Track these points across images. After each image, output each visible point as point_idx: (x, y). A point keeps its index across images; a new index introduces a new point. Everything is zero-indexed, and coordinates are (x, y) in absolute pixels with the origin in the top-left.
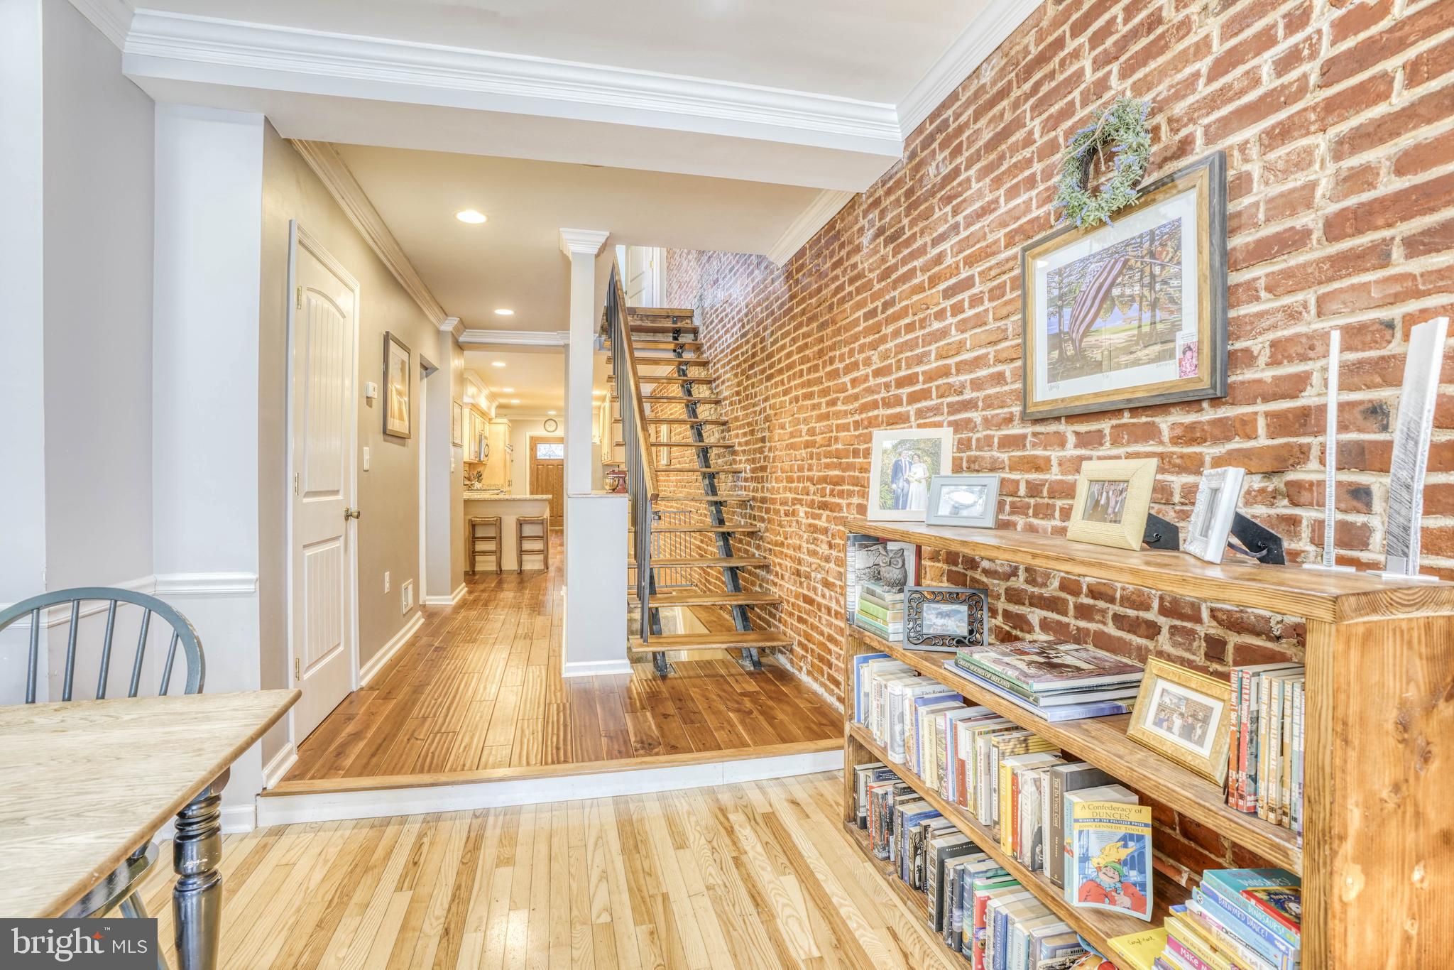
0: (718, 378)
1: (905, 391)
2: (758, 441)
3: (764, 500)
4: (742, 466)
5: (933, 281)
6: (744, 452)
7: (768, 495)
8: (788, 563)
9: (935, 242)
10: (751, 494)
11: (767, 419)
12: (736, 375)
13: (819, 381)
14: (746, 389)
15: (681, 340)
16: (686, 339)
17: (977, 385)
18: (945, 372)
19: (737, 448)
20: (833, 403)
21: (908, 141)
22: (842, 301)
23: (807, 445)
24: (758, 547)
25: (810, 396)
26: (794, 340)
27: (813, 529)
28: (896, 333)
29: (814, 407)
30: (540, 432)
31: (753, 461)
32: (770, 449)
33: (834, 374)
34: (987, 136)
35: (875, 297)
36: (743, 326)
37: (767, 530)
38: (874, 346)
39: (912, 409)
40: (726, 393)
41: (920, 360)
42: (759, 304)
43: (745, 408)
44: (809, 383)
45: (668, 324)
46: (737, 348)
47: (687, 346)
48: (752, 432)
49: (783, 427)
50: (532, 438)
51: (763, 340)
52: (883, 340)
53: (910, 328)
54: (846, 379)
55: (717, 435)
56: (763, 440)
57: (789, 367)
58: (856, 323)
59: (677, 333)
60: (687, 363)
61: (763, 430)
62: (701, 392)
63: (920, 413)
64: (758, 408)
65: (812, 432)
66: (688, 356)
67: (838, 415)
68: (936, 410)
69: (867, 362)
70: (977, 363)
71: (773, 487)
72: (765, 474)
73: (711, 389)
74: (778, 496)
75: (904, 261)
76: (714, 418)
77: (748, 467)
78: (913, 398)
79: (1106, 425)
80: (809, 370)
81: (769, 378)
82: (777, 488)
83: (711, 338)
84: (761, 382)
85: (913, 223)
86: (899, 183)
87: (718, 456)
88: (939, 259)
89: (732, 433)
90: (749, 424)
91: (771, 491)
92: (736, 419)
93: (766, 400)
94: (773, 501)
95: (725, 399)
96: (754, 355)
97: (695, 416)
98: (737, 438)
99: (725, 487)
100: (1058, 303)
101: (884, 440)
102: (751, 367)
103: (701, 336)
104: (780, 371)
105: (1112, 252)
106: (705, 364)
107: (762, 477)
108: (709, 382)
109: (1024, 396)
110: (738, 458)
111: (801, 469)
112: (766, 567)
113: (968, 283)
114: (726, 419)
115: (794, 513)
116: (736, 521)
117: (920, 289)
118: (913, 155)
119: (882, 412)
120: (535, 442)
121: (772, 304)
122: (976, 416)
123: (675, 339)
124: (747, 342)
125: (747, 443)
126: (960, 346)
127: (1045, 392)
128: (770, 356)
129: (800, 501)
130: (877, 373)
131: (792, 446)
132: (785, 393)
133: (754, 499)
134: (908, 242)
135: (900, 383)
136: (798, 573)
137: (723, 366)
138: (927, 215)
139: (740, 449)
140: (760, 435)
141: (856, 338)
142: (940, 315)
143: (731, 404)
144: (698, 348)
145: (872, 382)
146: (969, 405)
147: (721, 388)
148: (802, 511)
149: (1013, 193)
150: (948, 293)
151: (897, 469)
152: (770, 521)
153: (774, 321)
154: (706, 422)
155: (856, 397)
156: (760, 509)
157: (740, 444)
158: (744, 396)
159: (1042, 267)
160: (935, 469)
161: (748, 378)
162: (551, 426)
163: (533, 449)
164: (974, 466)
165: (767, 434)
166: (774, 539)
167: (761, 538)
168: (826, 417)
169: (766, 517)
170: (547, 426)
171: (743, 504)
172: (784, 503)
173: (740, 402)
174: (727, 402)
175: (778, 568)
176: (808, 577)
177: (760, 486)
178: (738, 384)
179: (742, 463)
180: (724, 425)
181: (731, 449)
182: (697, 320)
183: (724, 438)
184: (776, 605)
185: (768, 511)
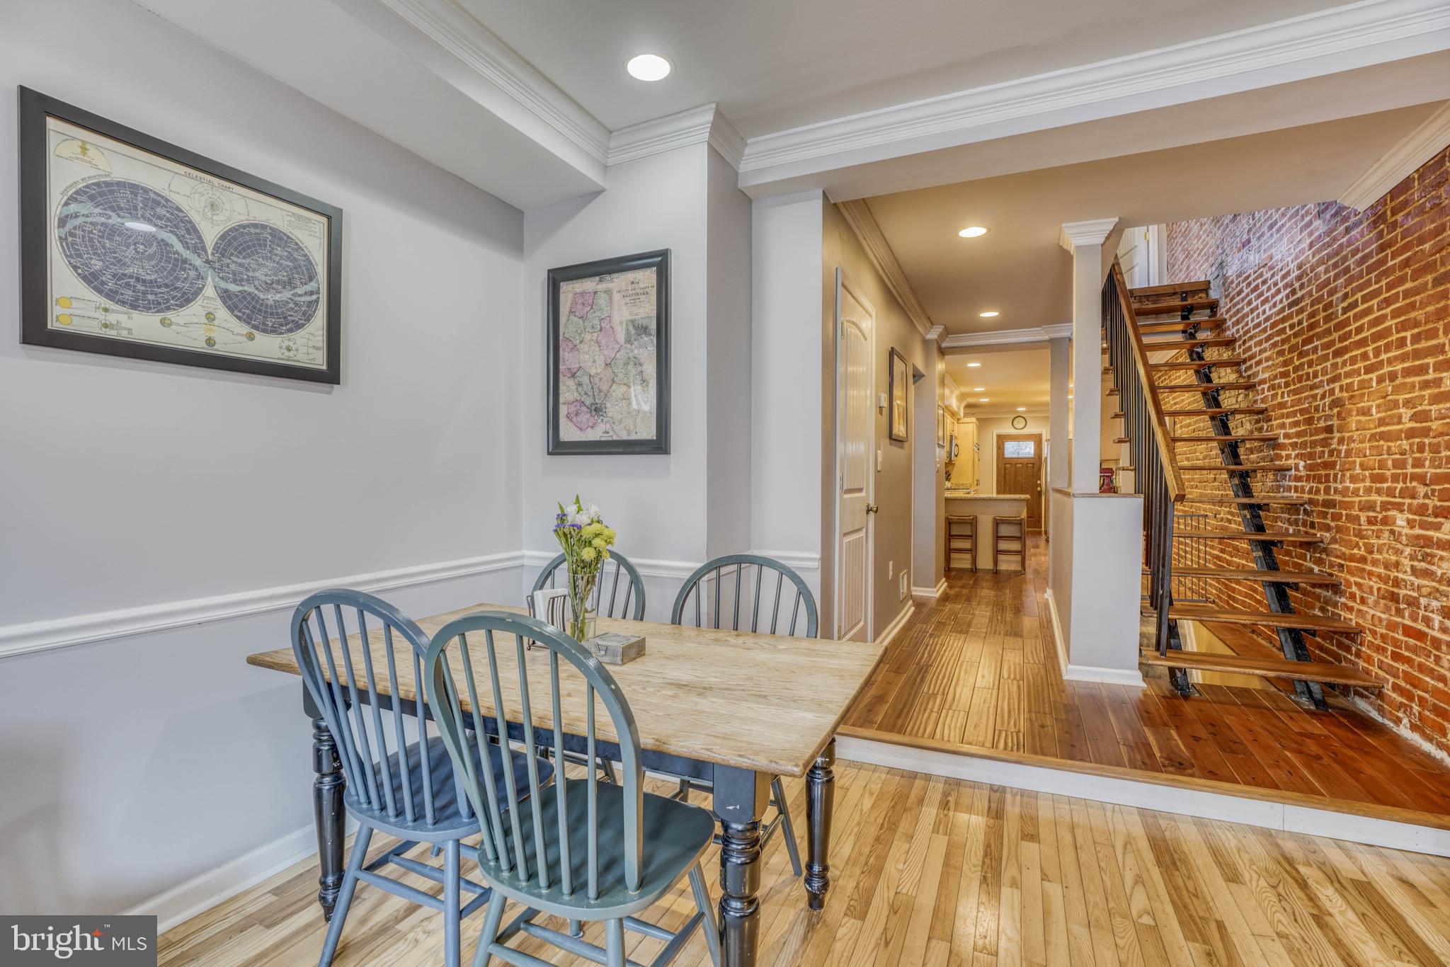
0: (1251, 358)
2: (1318, 431)
3: (1329, 504)
4: (1291, 462)
6: (1294, 446)
7: (1338, 498)
8: (1376, 584)
10: (1306, 496)
11: (1337, 403)
12: (1281, 353)
14: (1296, 369)
15: (1193, 319)
16: (1201, 316)
19: (1282, 440)
24: (1319, 562)
26: (1387, 302)
30: (1007, 429)
31: (1311, 456)
32: (1341, 441)
36: (1294, 292)
37: (1334, 540)
40: (1262, 376)
42: (1322, 262)
43: (1295, 392)
45: (1177, 302)
46: (1283, 320)
47: (1202, 325)
49: (1366, 412)
50: (999, 437)
51: (1330, 305)
55: (1248, 426)
56: (1329, 429)
57: (1379, 336)
59: (1187, 312)
60: (1204, 345)
61: (1328, 417)
62: (1225, 376)
64: (1319, 391)
66: (1203, 336)
71: (1348, 488)
72: (1332, 472)
73: (1239, 372)
74: (1357, 499)
76: (1243, 405)
77: (1302, 464)
81: (1338, 353)
82: (1353, 487)
83: (1238, 311)
84: (1325, 358)
87: (1251, 451)
89: (1275, 423)
90: (1302, 411)
91: (1345, 492)
92: (1282, 405)
93: (1336, 379)
94: (1349, 506)
95: (1262, 382)
96: (1312, 326)
97: (1218, 405)
98: (1283, 428)
99: (1261, 488)
102: (1309, 341)
103: (1222, 311)
104: (1363, 343)
106: (1229, 343)
107: (1327, 476)
108: (1238, 364)
110: (1284, 453)
112: (1335, 588)
114: (1264, 406)
115: (1385, 521)
116: (1280, 526)
120: (1002, 440)
121: (1345, 259)
123: (1184, 318)
124: (1301, 311)
125: (1298, 435)
128: (1346, 323)
132: (1370, 370)
133: (1311, 502)
137: (1259, 343)
139: (1287, 441)
140: (1322, 424)
143: (1272, 387)
144: (1219, 326)
147: (1254, 370)
152: (1339, 529)
153: (1348, 282)
154: (1234, 412)
156: (1325, 515)
157: (1287, 436)
158: (1293, 376)
161: (1301, 355)
162: (1019, 423)
163: (1000, 448)
165: (1335, 422)
166: (1347, 552)
167: (1325, 550)
169: (1333, 524)
170: (1015, 422)
171: (1292, 508)
173: (1287, 385)
174: (1266, 386)
175: (1354, 589)
177: (1322, 487)
178: (1285, 364)
179: (1291, 458)
180: (1261, 414)
181: (1272, 442)
182: (1214, 294)
183: (1260, 430)
184: (1352, 635)
185: (1336, 517)
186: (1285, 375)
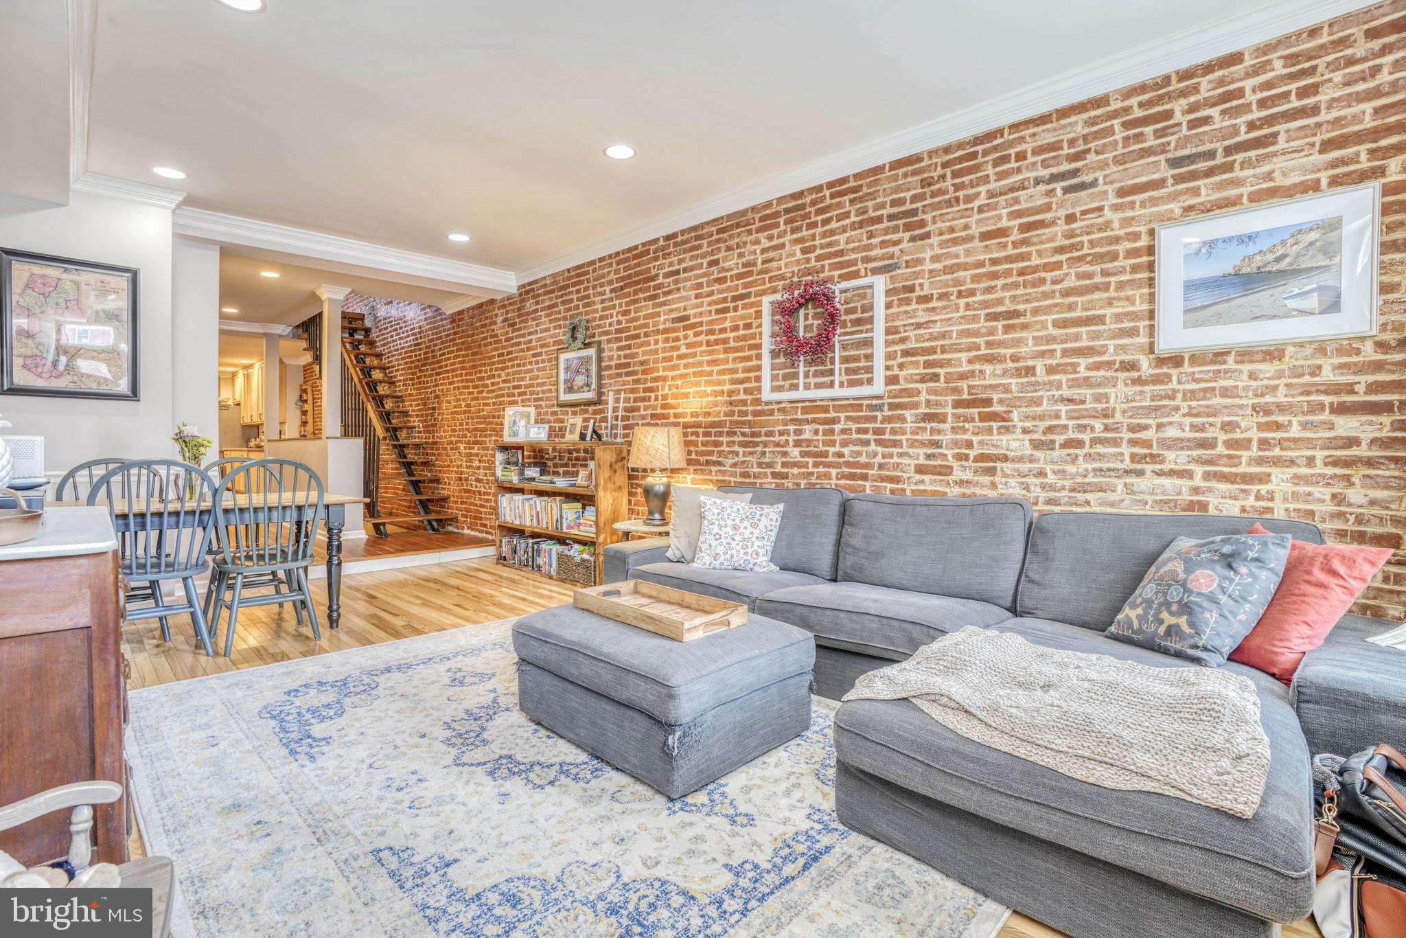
0: (394, 367)
1: (517, 391)
2: (428, 409)
3: (435, 443)
4: (416, 424)
5: (529, 349)
6: (417, 416)
7: (438, 440)
8: (454, 475)
9: (530, 334)
10: (424, 441)
11: (437, 397)
12: (410, 368)
13: (473, 380)
14: (418, 378)
16: (360, 335)
17: (543, 392)
18: (532, 386)
19: (410, 413)
20: (481, 392)
21: (519, 287)
22: (486, 345)
23: (465, 412)
24: (431, 471)
25: (468, 387)
26: (456, 357)
27: (470, 455)
28: (513, 366)
29: (469, 393)
31: (426, 421)
32: (439, 414)
33: (482, 379)
34: (548, 303)
35: (503, 348)
36: (416, 339)
37: (437, 460)
38: (503, 369)
39: (519, 399)
40: (399, 378)
41: (523, 379)
42: (430, 329)
43: (417, 389)
44: (467, 381)
48: (425, 404)
49: (449, 402)
51: (433, 351)
52: (507, 367)
53: (519, 365)
54: (489, 382)
55: (393, 404)
56: (434, 409)
57: (453, 370)
58: (494, 357)
61: (434, 403)
62: (377, 375)
63: (523, 401)
64: (429, 390)
65: (468, 406)
67: (484, 398)
68: (529, 400)
69: (499, 376)
70: (543, 384)
71: (442, 436)
73: (385, 373)
75: (517, 337)
76: (389, 393)
77: (421, 424)
78: (520, 394)
79: (578, 409)
80: (466, 374)
81: (438, 374)
82: (444, 435)
84: (431, 375)
85: (521, 322)
86: (514, 303)
87: (396, 418)
88: (530, 341)
89: (406, 403)
90: (421, 399)
91: (440, 438)
92: (411, 395)
93: (436, 386)
94: (442, 443)
95: (400, 381)
96: (426, 359)
98: (411, 406)
99: (403, 437)
100: (567, 369)
101: (509, 411)
102: (424, 365)
103: (373, 335)
104: (447, 372)
105: (579, 358)
106: (380, 355)
109: (557, 397)
110: (412, 419)
111: (461, 424)
112: (437, 481)
113: (540, 354)
115: (457, 448)
116: (415, 456)
117: (523, 351)
118: (521, 295)
119: (506, 399)
121: (439, 332)
122: (543, 403)
123: (351, 334)
124: (420, 350)
125: (419, 410)
126: (538, 377)
127: (564, 397)
128: (440, 361)
129: (461, 442)
130: (504, 381)
131: (457, 413)
132: (450, 384)
134: (520, 329)
135: (515, 387)
136: (460, 479)
137: (397, 360)
138: (526, 321)
139: (413, 413)
140: (431, 406)
141: (494, 364)
142: (530, 363)
143: (405, 385)
144: (372, 343)
145: (501, 385)
146: (540, 399)
147: (395, 374)
148: (462, 447)
149: (555, 327)
150: (534, 355)
151: (515, 423)
152: (439, 454)
153: (441, 343)
154: (387, 396)
155: (493, 391)
157: (413, 411)
158: (416, 381)
159: (563, 357)
160: (528, 422)
161: (421, 371)
164: (542, 421)
165: (437, 405)
166: (442, 464)
168: (477, 399)
171: (417, 446)
172: (451, 443)
173: (413, 384)
174: (401, 384)
175: (446, 480)
176: (467, 479)
178: (413, 374)
179: (415, 422)
180: (400, 399)
181: (406, 414)
182: (369, 324)
183: (400, 407)
184: (445, 499)
185: (438, 449)
186: (412, 379)
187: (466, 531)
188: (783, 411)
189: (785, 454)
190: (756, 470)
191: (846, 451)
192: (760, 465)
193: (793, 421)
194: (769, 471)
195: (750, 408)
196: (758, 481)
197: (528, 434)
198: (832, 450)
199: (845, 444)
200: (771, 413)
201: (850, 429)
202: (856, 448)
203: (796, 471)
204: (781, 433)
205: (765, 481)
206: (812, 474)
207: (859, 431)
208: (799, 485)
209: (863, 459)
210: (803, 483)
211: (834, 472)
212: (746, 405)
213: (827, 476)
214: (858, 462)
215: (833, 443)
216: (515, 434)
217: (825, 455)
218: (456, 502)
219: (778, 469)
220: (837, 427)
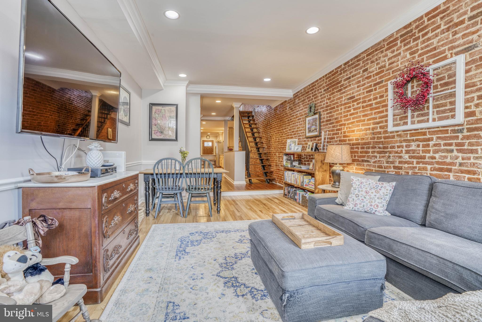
0: (259, 127)
1: (293, 133)
2: (268, 141)
3: (270, 153)
5: (297, 117)
6: (265, 143)
8: (275, 164)
9: (297, 112)
10: (267, 152)
11: (270, 137)
12: (263, 127)
13: (280, 130)
14: (266, 130)
15: (250, 118)
17: (301, 133)
18: (298, 131)
20: (282, 134)
21: (294, 95)
22: (284, 117)
23: (278, 142)
24: (269, 162)
25: (279, 133)
26: (276, 122)
27: (279, 157)
28: (292, 124)
29: (279, 135)
30: (205, 139)
31: (267, 145)
32: (271, 143)
33: (283, 130)
34: (302, 99)
35: (289, 118)
36: (265, 117)
37: (270, 158)
38: (289, 125)
39: (294, 136)
41: (295, 129)
42: (269, 114)
43: (265, 134)
44: (278, 131)
45: (247, 115)
47: (251, 120)
48: (267, 139)
49: (273, 138)
50: (203, 141)
51: (269, 121)
52: (290, 125)
53: (294, 124)
54: (285, 131)
55: (259, 140)
56: (270, 141)
57: (275, 127)
58: (286, 121)
61: (269, 139)
62: (255, 130)
63: (295, 137)
64: (268, 135)
65: (279, 139)
67: (283, 136)
68: (297, 136)
69: (288, 128)
70: (301, 130)
72: (270, 148)
73: (257, 130)
75: (293, 113)
76: (258, 136)
78: (294, 134)
79: (313, 139)
80: (278, 128)
81: (271, 129)
82: (273, 150)
83: (257, 118)
84: (269, 129)
85: (294, 108)
86: (292, 101)
87: (259, 144)
88: (297, 114)
90: (266, 138)
91: (271, 151)
92: (264, 136)
93: (270, 133)
94: (272, 153)
95: (261, 132)
96: (267, 124)
97: (254, 136)
98: (264, 140)
99: (261, 150)
100: (309, 124)
101: (289, 141)
102: (267, 126)
103: (254, 118)
104: (273, 128)
105: (313, 119)
106: (256, 124)
108: (257, 128)
109: (305, 135)
111: (277, 146)
112: (270, 166)
113: (300, 119)
114: (261, 136)
115: (276, 154)
116: (264, 157)
117: (295, 118)
118: (294, 98)
119: (290, 136)
121: (271, 114)
122: (301, 137)
123: (248, 118)
124: (266, 121)
125: (266, 142)
126: (299, 128)
127: (308, 135)
128: (271, 125)
129: (277, 152)
130: (289, 130)
131: (275, 142)
132: (274, 132)
134: (294, 110)
135: (293, 132)
136: (276, 165)
137: (260, 125)
138: (296, 107)
141: (286, 124)
142: (297, 123)
143: (262, 133)
144: (254, 120)
145: (288, 131)
146: (300, 136)
148: (277, 154)
149: (305, 108)
150: (298, 120)
151: (290, 145)
152: (271, 156)
153: (272, 118)
154: (257, 137)
155: (286, 134)
157: (264, 142)
158: (265, 132)
159: (307, 119)
160: (295, 145)
161: (266, 128)
163: (203, 143)
164: (301, 144)
166: (272, 160)
167: (269, 160)
168: (281, 137)
170: (207, 137)
171: (265, 154)
172: (274, 153)
175: (273, 165)
176: (278, 165)
177: (269, 150)
178: (264, 129)
179: (265, 146)
180: (261, 138)
181: (262, 143)
182: (253, 114)
183: (260, 140)
184: (272, 172)
185: (270, 155)
186: (264, 131)
187: (278, 184)
188: (399, 136)
189: (400, 157)
190: (386, 165)
191: (437, 156)
192: (387, 162)
193: (405, 141)
194: (392, 165)
195: (383, 135)
196: (386, 170)
197: (294, 148)
198: (428, 155)
199: (436, 152)
200: (393, 137)
201: (440, 144)
202: (443, 154)
203: (406, 166)
204: (399, 147)
205: (390, 170)
206: (416, 167)
207: (445, 145)
208: (408, 173)
209: (448, 160)
210: (410, 172)
211: (429, 167)
212: (380, 134)
213: (425, 169)
214: (445, 162)
215: (429, 152)
216: (290, 149)
217: (424, 157)
218: (275, 173)
219: (397, 164)
220: (431, 143)
